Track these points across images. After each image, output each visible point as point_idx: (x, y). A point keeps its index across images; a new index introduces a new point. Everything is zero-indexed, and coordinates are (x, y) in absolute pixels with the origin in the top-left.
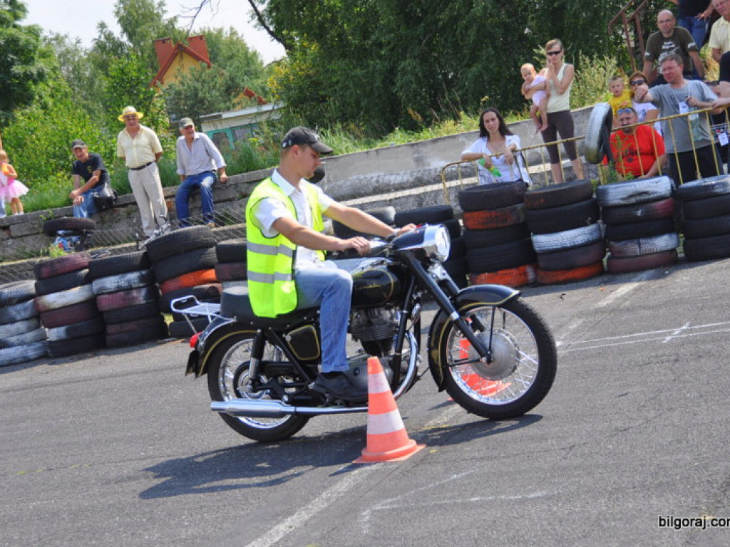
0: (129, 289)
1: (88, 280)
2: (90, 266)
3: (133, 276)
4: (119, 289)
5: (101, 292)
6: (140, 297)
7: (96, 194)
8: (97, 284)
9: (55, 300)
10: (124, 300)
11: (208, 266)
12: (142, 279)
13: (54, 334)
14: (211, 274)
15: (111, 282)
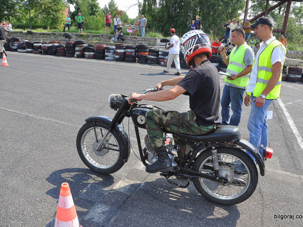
0: (132, 52)
1: (125, 49)
2: (126, 46)
3: (133, 50)
4: (131, 52)
5: (127, 51)
6: (134, 54)
7: (120, 34)
8: (126, 50)
9: (119, 51)
10: (131, 54)
11: (146, 52)
12: (135, 51)
13: (117, 57)
14: (147, 53)
15: (129, 50)
